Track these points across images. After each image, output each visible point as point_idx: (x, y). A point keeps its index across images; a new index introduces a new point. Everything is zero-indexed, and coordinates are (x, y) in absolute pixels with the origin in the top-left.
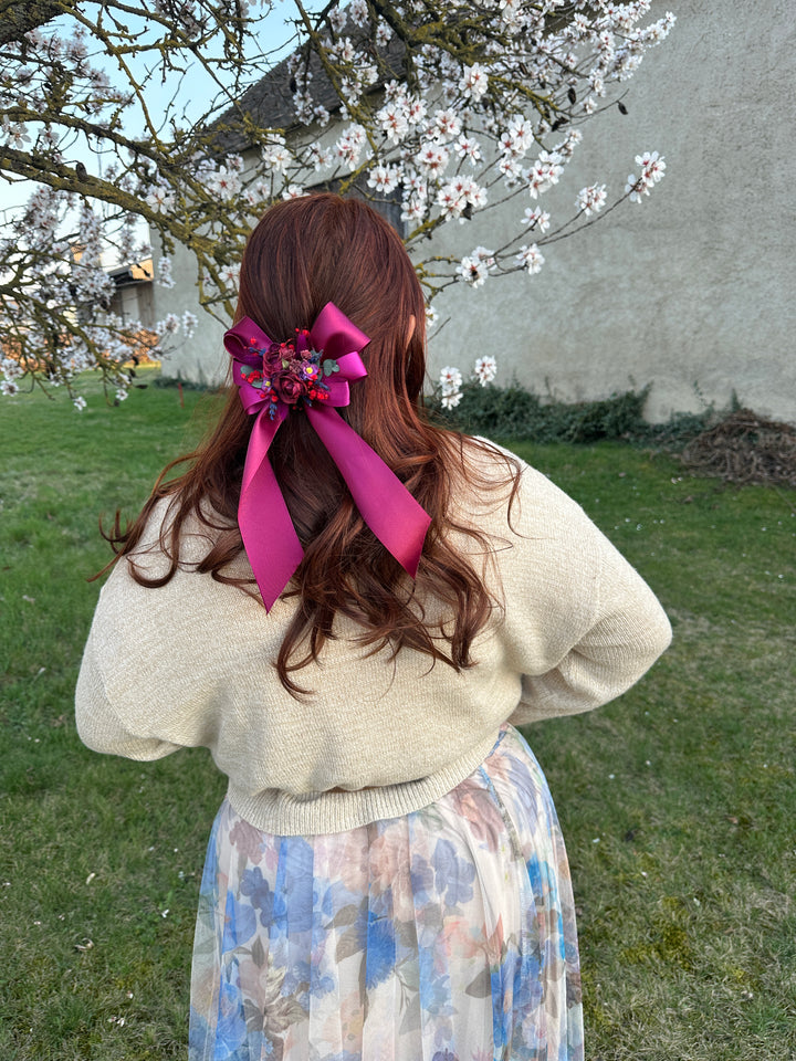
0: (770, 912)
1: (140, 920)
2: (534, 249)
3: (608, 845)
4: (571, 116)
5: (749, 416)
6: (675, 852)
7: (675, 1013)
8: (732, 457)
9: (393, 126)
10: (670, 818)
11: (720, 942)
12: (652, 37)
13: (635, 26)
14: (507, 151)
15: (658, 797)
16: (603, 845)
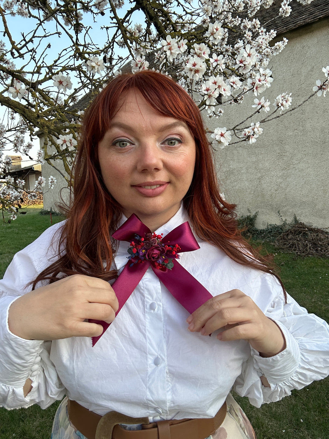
5: (303, 225)
8: (298, 244)
12: (278, 48)
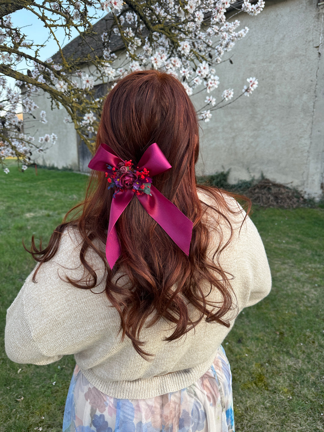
0: (294, 366)
1: (43, 387)
2: (209, 112)
3: (232, 345)
4: (212, 63)
5: (268, 181)
6: (257, 346)
7: (264, 407)
8: (262, 197)
9: (156, 62)
10: (254, 333)
11: (278, 379)
12: (240, 35)
13: (234, 31)
14: (200, 74)
15: (248, 326)
16: (230, 345)
